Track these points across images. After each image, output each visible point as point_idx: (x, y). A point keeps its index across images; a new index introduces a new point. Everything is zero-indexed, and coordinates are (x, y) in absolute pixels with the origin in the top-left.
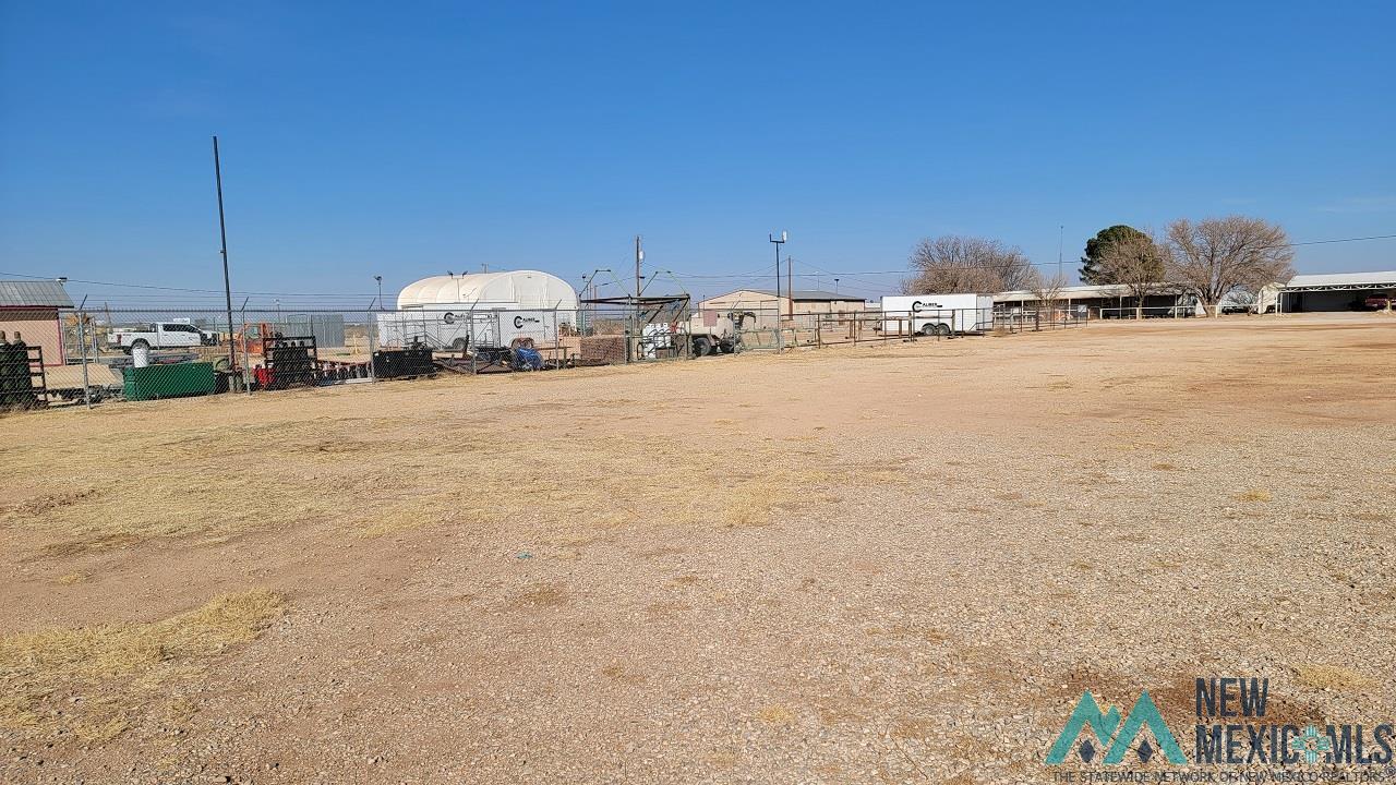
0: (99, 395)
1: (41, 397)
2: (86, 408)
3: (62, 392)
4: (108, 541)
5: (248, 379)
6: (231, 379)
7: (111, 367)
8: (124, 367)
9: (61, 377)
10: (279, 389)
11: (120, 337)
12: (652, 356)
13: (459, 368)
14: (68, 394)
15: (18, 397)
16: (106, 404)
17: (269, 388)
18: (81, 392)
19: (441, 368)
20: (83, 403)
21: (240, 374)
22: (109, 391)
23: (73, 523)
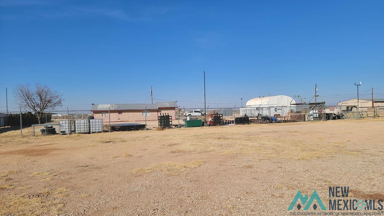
0: (181, 126)
1: (171, 126)
2: (178, 128)
3: (175, 125)
4: (180, 151)
5: (208, 123)
6: (205, 123)
7: (183, 120)
8: (185, 120)
9: (175, 122)
10: (214, 126)
11: (186, 114)
12: (312, 119)
13: (255, 122)
14: (176, 126)
15: (167, 126)
16: (182, 128)
17: (213, 126)
18: (178, 125)
19: (251, 122)
20: (178, 127)
21: (207, 122)
22: (183, 125)
23: (174, 148)
